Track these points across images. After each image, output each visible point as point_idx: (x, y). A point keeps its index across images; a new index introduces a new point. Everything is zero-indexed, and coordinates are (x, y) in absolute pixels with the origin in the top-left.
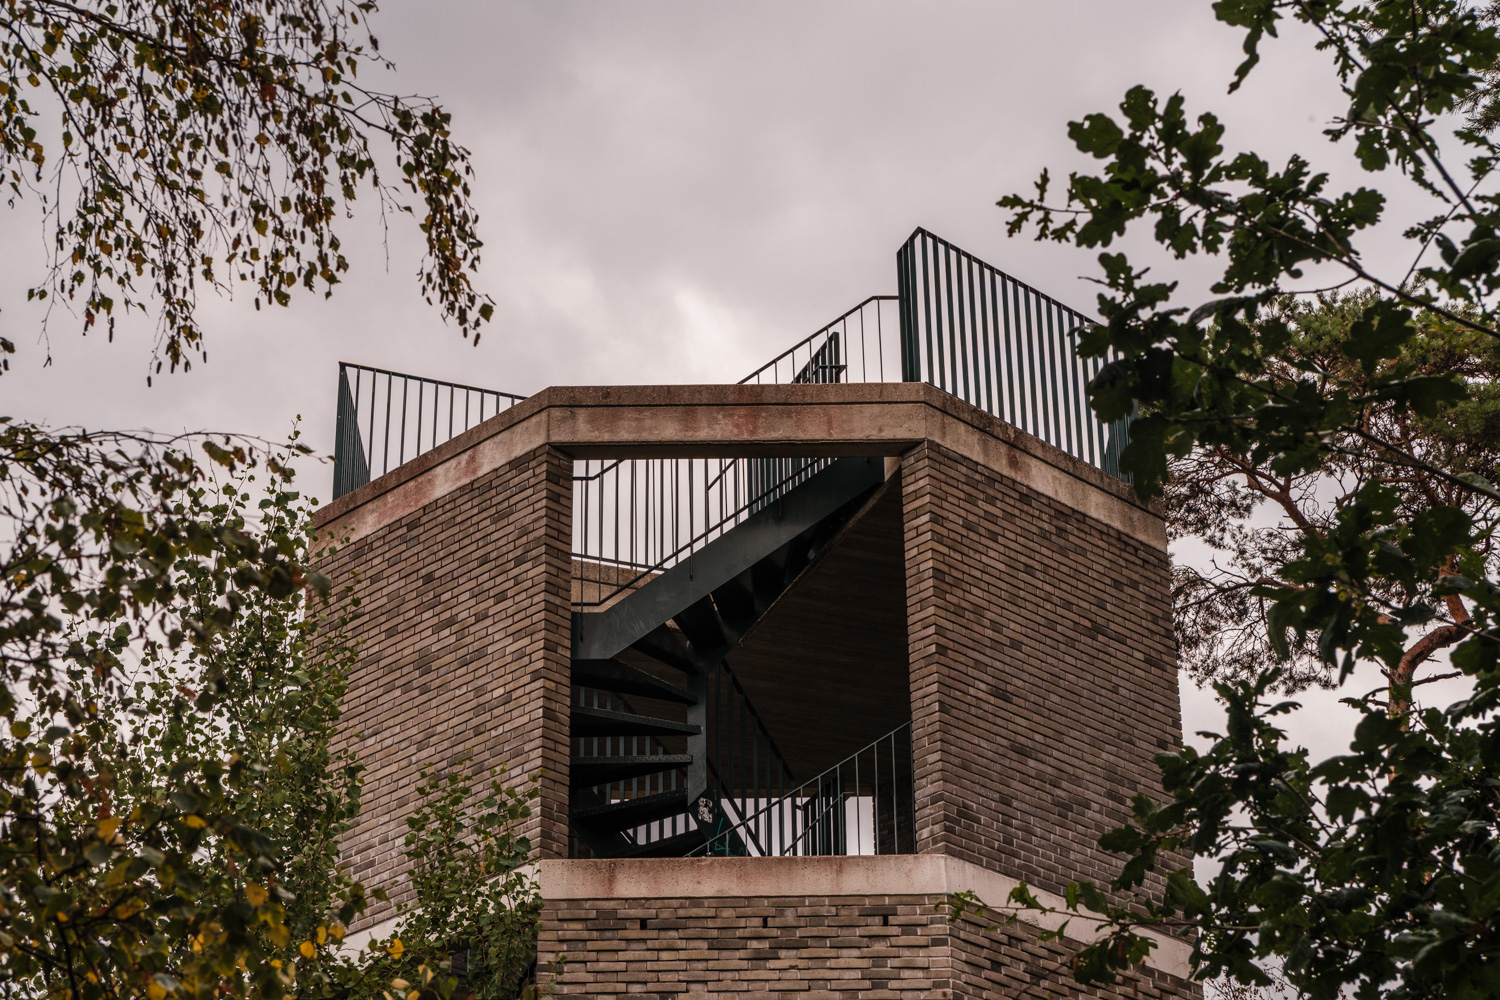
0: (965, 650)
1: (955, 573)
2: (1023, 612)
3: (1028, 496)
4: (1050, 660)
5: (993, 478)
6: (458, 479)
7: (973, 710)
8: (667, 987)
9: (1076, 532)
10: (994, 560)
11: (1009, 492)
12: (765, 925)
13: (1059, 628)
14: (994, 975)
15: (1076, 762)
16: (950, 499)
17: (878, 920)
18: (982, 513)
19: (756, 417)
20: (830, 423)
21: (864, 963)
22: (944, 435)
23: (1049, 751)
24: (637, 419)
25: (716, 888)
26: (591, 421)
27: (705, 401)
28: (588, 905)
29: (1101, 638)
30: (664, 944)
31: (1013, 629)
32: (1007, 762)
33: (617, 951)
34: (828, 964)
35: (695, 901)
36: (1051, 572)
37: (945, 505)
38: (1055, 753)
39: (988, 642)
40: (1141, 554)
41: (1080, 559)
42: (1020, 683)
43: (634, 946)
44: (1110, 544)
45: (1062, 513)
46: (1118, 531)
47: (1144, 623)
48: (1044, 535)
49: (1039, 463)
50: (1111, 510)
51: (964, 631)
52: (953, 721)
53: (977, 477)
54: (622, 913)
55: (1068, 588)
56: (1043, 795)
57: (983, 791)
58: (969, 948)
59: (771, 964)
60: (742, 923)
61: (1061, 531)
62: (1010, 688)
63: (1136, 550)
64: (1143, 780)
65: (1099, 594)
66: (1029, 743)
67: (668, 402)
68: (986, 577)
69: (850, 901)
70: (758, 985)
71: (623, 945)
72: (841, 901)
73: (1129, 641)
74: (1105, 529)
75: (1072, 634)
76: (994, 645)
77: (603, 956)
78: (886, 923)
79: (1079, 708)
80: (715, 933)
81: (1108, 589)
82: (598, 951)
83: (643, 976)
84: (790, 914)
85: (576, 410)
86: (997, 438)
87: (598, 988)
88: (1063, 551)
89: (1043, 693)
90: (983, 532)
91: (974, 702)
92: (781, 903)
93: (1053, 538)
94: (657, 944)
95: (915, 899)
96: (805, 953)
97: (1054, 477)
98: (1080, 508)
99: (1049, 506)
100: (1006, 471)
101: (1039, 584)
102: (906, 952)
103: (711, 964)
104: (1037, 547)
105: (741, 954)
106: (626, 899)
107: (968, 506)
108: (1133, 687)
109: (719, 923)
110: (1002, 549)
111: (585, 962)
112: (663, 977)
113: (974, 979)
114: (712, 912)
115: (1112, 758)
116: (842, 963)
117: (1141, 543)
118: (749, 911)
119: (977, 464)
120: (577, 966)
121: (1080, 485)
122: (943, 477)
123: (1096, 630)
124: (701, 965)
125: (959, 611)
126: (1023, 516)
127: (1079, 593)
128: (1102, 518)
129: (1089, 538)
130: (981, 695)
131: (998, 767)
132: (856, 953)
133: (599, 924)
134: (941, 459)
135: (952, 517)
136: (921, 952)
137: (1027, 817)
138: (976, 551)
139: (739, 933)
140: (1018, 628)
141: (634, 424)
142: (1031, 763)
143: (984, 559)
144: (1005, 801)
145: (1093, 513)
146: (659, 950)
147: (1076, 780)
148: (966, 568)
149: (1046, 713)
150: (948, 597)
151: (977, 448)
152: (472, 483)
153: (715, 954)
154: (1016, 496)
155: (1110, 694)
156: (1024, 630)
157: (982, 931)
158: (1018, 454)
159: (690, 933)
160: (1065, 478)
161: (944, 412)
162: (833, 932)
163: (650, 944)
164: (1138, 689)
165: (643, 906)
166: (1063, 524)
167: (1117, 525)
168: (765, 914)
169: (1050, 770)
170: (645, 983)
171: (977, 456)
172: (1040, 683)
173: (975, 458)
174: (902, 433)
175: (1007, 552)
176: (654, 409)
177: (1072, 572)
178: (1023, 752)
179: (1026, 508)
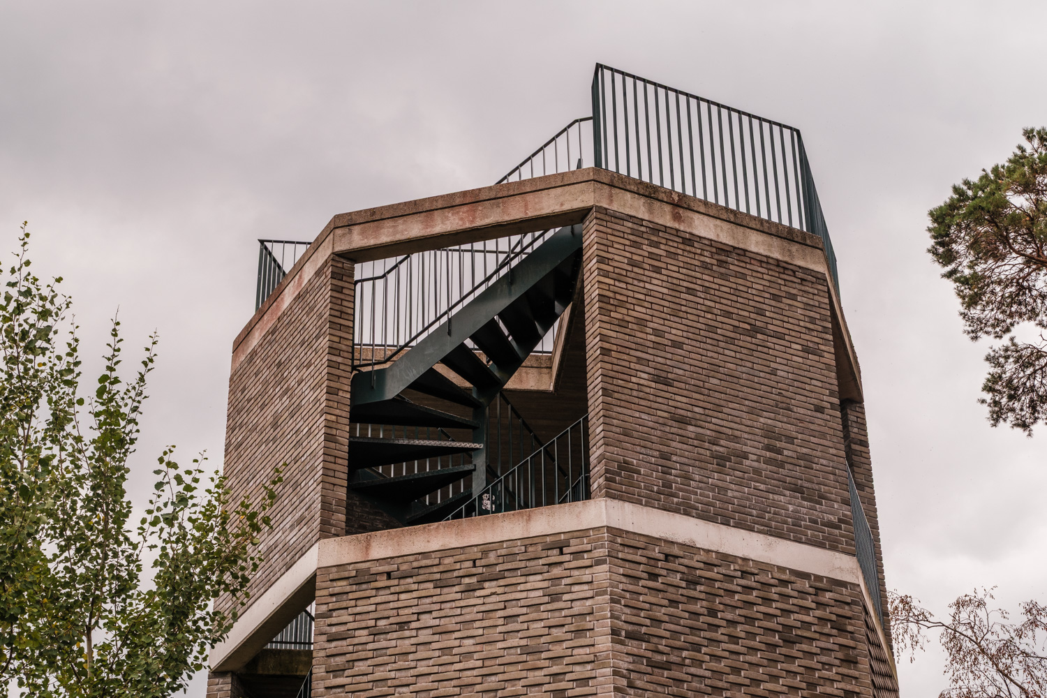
0: (627, 351)
1: (618, 297)
2: (684, 321)
3: (690, 240)
4: (710, 354)
5: (656, 229)
6: (294, 293)
7: (635, 393)
8: (404, 619)
9: (736, 262)
10: (657, 285)
11: (672, 238)
12: (474, 566)
13: (719, 331)
14: (651, 584)
15: (735, 426)
16: (615, 246)
17: (556, 552)
18: (647, 254)
19: (474, 211)
20: (526, 206)
21: (545, 584)
22: (611, 201)
23: (709, 419)
24: (393, 226)
25: (440, 544)
26: (362, 233)
27: (440, 206)
28: (351, 567)
29: (759, 336)
30: (402, 588)
31: (676, 334)
32: (667, 429)
33: (369, 597)
34: (519, 588)
35: (425, 555)
36: (712, 292)
37: (611, 250)
38: (714, 420)
39: (651, 345)
40: (799, 275)
41: (740, 281)
42: (681, 372)
43: (381, 592)
44: (768, 269)
45: (722, 250)
46: (778, 260)
47: (802, 323)
48: (705, 266)
49: (701, 216)
50: (770, 246)
51: (627, 337)
52: (614, 402)
53: (643, 229)
54: (374, 570)
55: (729, 303)
56: (701, 451)
57: (643, 450)
58: (627, 565)
59: (478, 593)
60: (458, 566)
61: (721, 263)
62: (670, 376)
63: (794, 272)
64: (800, 436)
65: (758, 305)
66: (689, 414)
67: (414, 211)
68: (648, 298)
69: (536, 540)
70: (468, 610)
71: (374, 592)
72: (529, 542)
73: (786, 337)
74: (765, 259)
75: (732, 335)
76: (656, 345)
77: (359, 602)
78: (562, 553)
79: (738, 387)
80: (438, 576)
81: (767, 301)
82: (356, 599)
83: (386, 614)
84: (492, 556)
85: (352, 228)
86: (662, 201)
87: (355, 625)
88: (724, 277)
89: (703, 377)
90: (647, 267)
91: (636, 387)
92: (486, 549)
93: (714, 268)
94: (397, 589)
95: (582, 534)
96: (502, 582)
97: (716, 226)
98: (741, 246)
99: (711, 246)
100: (670, 223)
101: (701, 301)
102: (576, 573)
103: (435, 599)
104: (699, 275)
105: (457, 588)
106: (378, 560)
107: (633, 250)
108: (791, 370)
109: (441, 568)
110: (665, 278)
111: (347, 608)
112: (401, 612)
113: (631, 587)
114: (437, 561)
115: (770, 422)
116: (528, 586)
117: (799, 267)
118: (463, 557)
119: (642, 220)
120: (342, 611)
121: (741, 229)
122: (609, 231)
123: (754, 331)
124: (428, 600)
125: (623, 324)
126: (686, 254)
127: (739, 305)
128: (762, 251)
129: (748, 266)
130: (642, 382)
131: (659, 433)
132: (539, 577)
133: (357, 580)
134: (608, 218)
135: (616, 258)
136: (588, 571)
137: (686, 468)
138: (640, 281)
139: (456, 574)
140: (680, 333)
141: (391, 230)
142: (691, 428)
143: (647, 286)
144: (665, 456)
145: (753, 248)
146: (398, 593)
147: (735, 439)
148: (630, 294)
149: (706, 392)
150: (613, 314)
151: (643, 209)
152: (299, 294)
153: (438, 591)
154: (680, 240)
155: (768, 376)
156: (685, 334)
157: (640, 552)
158: (681, 211)
159: (421, 578)
160: (726, 226)
161: (611, 185)
162: (522, 564)
163: (393, 590)
164: (796, 371)
165: (389, 564)
166: (723, 258)
167: (777, 255)
168: (474, 558)
169: (708, 432)
170: (388, 618)
171: (642, 213)
172: (700, 371)
173: (640, 216)
174: (577, 204)
175: (670, 279)
176: (405, 218)
177: (732, 291)
178: (683, 421)
179: (688, 248)
